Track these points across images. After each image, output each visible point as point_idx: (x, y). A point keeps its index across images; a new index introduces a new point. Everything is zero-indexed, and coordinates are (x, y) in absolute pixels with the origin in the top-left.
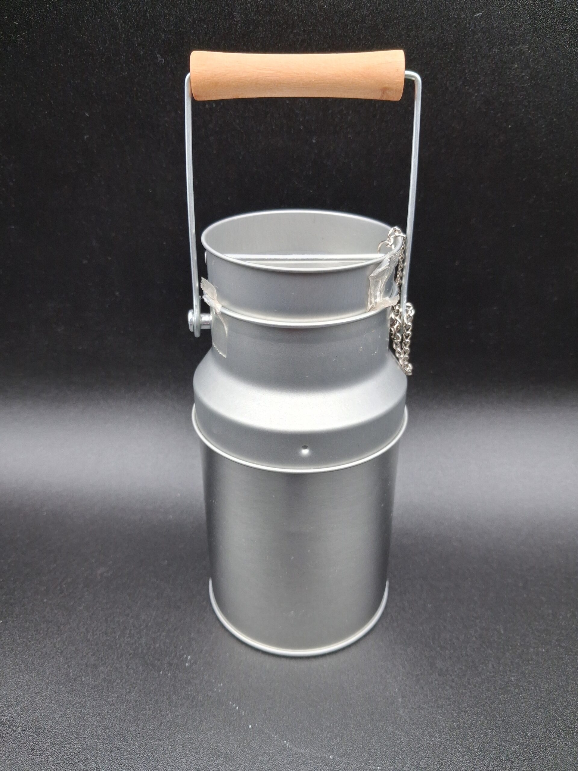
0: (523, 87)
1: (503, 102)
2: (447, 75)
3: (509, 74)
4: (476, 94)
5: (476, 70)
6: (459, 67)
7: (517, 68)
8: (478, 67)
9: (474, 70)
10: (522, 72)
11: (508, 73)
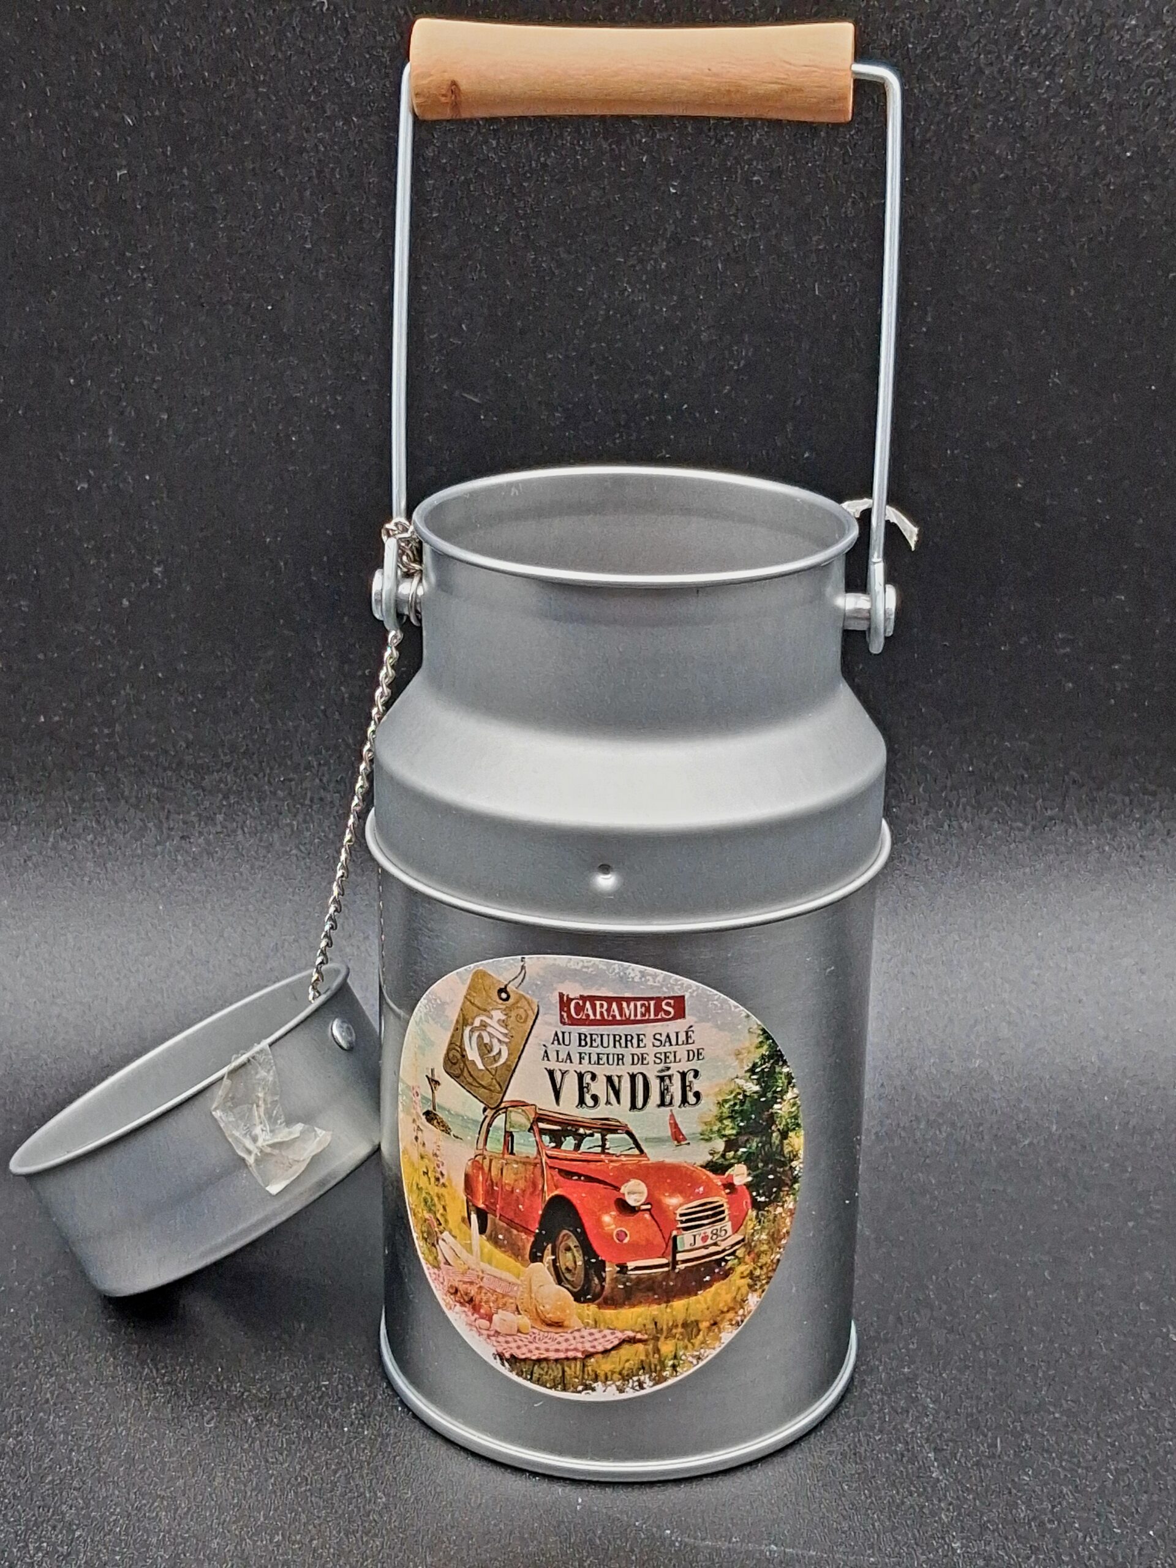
0: (1151, 68)
1: (1109, 99)
2: (979, 42)
3: (1120, 40)
4: (1047, 83)
5: (1044, 31)
6: (1004, 25)
7: (1136, 26)
8: (1049, 25)
9: (1039, 30)
10: (1147, 36)
11: (1117, 38)
